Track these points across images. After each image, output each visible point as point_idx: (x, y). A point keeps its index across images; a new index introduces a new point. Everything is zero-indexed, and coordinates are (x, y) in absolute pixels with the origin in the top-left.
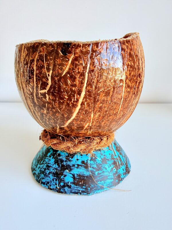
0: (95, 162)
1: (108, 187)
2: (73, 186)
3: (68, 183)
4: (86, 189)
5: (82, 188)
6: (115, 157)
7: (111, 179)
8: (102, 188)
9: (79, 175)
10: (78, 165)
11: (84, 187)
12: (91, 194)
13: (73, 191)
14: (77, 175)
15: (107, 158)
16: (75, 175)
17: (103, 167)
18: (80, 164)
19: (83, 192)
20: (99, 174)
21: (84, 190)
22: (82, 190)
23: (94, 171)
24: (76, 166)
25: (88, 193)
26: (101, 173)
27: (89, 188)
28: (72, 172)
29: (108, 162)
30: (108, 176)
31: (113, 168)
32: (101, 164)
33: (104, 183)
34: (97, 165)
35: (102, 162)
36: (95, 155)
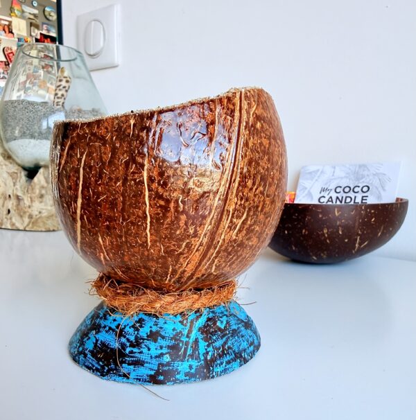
0: (136, 332)
1: (137, 379)
2: (89, 356)
3: (87, 349)
4: (102, 366)
5: (98, 363)
6: (184, 339)
7: (151, 369)
8: (126, 376)
9: (103, 344)
10: (110, 328)
11: (101, 363)
12: (106, 377)
13: (86, 364)
14: (101, 342)
15: (163, 333)
16: (99, 342)
17: (145, 345)
18: (114, 327)
19: (97, 370)
20: (131, 352)
21: (99, 367)
22: (97, 366)
23: (126, 345)
24: (107, 328)
25: (102, 375)
26: (135, 353)
27: (107, 368)
28: (97, 336)
29: (159, 340)
30: (147, 362)
31: (166, 354)
32: (144, 339)
33: (134, 370)
34: (136, 338)
35: (148, 336)
36: (144, 320)
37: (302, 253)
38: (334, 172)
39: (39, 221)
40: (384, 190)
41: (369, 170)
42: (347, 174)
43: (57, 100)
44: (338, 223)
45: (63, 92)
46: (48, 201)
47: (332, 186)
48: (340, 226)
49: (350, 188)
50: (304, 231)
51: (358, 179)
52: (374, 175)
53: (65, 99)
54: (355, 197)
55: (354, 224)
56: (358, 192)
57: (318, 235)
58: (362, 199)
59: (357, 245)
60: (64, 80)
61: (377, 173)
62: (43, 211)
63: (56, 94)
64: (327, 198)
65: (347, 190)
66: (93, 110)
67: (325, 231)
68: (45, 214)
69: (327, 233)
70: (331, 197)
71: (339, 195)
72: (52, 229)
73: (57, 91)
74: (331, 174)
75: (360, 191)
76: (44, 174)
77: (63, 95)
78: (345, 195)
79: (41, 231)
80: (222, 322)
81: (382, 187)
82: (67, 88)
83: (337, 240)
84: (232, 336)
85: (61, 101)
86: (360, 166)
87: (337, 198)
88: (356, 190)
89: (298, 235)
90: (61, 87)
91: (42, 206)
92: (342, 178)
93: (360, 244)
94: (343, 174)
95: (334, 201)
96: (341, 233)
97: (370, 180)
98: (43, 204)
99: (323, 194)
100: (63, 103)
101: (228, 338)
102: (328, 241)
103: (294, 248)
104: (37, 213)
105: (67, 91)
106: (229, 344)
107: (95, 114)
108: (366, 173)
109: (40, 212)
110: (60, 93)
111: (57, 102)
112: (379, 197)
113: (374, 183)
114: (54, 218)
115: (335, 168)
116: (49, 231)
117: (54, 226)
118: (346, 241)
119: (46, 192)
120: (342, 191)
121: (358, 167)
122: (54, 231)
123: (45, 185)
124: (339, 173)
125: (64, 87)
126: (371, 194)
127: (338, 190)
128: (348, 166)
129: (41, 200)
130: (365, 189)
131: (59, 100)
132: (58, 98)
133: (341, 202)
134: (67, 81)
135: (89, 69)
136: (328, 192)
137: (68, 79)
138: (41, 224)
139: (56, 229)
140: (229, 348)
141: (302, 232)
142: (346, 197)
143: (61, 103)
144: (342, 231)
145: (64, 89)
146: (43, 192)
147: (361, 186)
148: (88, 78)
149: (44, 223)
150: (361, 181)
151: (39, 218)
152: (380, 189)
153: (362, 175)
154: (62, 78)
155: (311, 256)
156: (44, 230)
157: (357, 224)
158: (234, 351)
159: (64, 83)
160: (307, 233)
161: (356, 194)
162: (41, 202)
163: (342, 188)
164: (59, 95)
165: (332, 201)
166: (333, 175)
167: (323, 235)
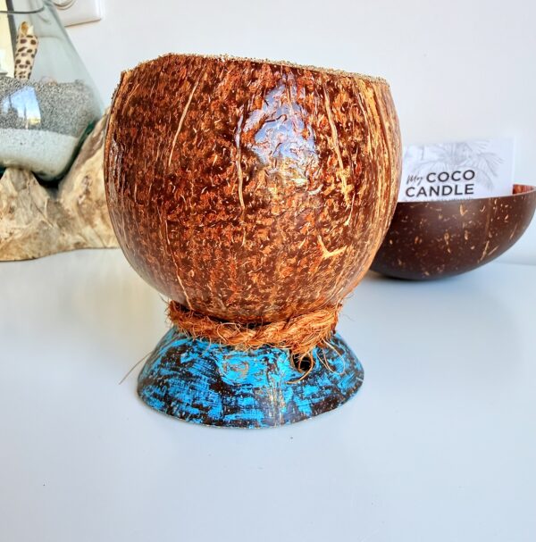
37: (411, 268)
38: (423, 154)
39: (11, 246)
40: (495, 175)
41: (471, 150)
42: (442, 155)
43: (19, 70)
44: (464, 226)
45: (28, 57)
46: (21, 216)
47: (423, 173)
48: (465, 229)
49: (447, 174)
50: (417, 239)
51: (457, 162)
52: (479, 155)
53: (31, 68)
54: (456, 186)
55: (484, 225)
56: (459, 179)
57: (437, 243)
58: (467, 189)
59: (484, 253)
60: (29, 40)
61: (482, 153)
62: (16, 232)
63: (18, 62)
64: (418, 189)
65: (444, 177)
66: (77, 82)
67: (446, 237)
68: (18, 235)
69: (449, 240)
70: (423, 188)
71: (432, 185)
72: (30, 256)
73: (19, 57)
74: (420, 157)
75: (462, 178)
76: (11, 178)
77: (28, 63)
78: (441, 185)
79: (15, 261)
80: (187, 357)
81: (492, 171)
82: (33, 53)
83: (461, 248)
84: (180, 377)
85: (27, 70)
86: (458, 145)
87: (432, 188)
88: (456, 176)
89: (408, 245)
90: (25, 51)
91: (13, 224)
92: (435, 162)
93: (488, 251)
94: (436, 157)
95: (428, 193)
96: (466, 238)
97: (474, 163)
98: (15, 221)
99: (410, 184)
100: (29, 74)
101: (175, 375)
102: (449, 251)
103: (400, 263)
104: (7, 235)
105: (33, 56)
106: (170, 381)
107: (80, 88)
108: (467, 153)
109: (11, 234)
110: (23, 60)
111: (21, 73)
112: (489, 185)
113: (480, 166)
114: (32, 240)
115: (423, 149)
116: (27, 259)
117: (33, 252)
118: (473, 248)
119: (18, 204)
120: (437, 180)
121: (454, 147)
122: (34, 258)
123: (15, 193)
124: (430, 154)
125: (30, 51)
126: (478, 181)
127: (431, 178)
128: (441, 145)
129: (10, 216)
130: (469, 175)
131: (23, 70)
132: (21, 67)
133: (437, 194)
134: (33, 42)
135: (63, 24)
136: (418, 182)
137: (34, 39)
138: (14, 251)
139: (36, 256)
140: (167, 384)
141: (414, 241)
142: (444, 187)
143: (26, 75)
144: (469, 236)
145: (30, 54)
146: (13, 204)
147: (463, 170)
148: (64, 38)
149: (18, 248)
150: (462, 164)
151: (11, 242)
152: (490, 174)
153: (462, 156)
154: (25, 38)
155: (422, 272)
156: (19, 258)
157: (487, 226)
158: (167, 392)
159: (28, 45)
160: (421, 241)
161: (457, 183)
162: (11, 219)
163: (437, 175)
164: (23, 63)
165: (425, 193)
166: (422, 159)
167: (444, 242)
